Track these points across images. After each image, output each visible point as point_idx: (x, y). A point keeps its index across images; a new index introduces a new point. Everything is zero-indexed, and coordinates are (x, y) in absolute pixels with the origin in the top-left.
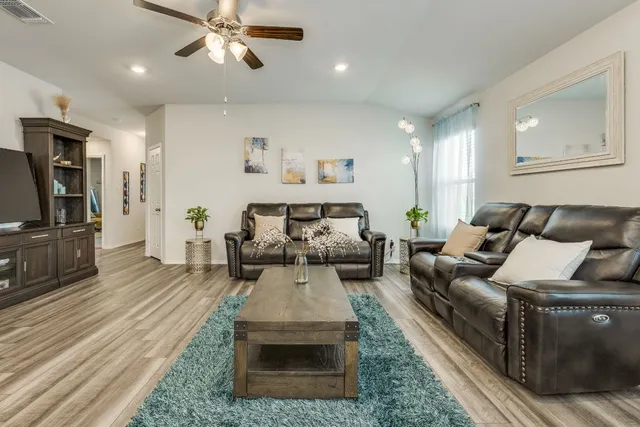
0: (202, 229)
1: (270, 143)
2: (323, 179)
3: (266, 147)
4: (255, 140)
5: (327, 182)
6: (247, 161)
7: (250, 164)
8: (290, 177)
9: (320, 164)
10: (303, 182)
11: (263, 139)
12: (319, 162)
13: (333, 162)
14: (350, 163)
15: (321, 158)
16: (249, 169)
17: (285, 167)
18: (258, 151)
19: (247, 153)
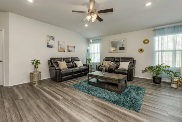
0: (38, 68)
1: (55, 39)
2: (69, 51)
3: (54, 40)
4: (51, 37)
5: (70, 52)
6: (48, 43)
7: (49, 44)
8: (61, 50)
9: (68, 47)
10: (64, 51)
11: (53, 37)
12: (68, 46)
13: (71, 46)
14: (74, 47)
15: (68, 45)
16: (48, 46)
17: (59, 47)
18: (51, 40)
19: (47, 41)
